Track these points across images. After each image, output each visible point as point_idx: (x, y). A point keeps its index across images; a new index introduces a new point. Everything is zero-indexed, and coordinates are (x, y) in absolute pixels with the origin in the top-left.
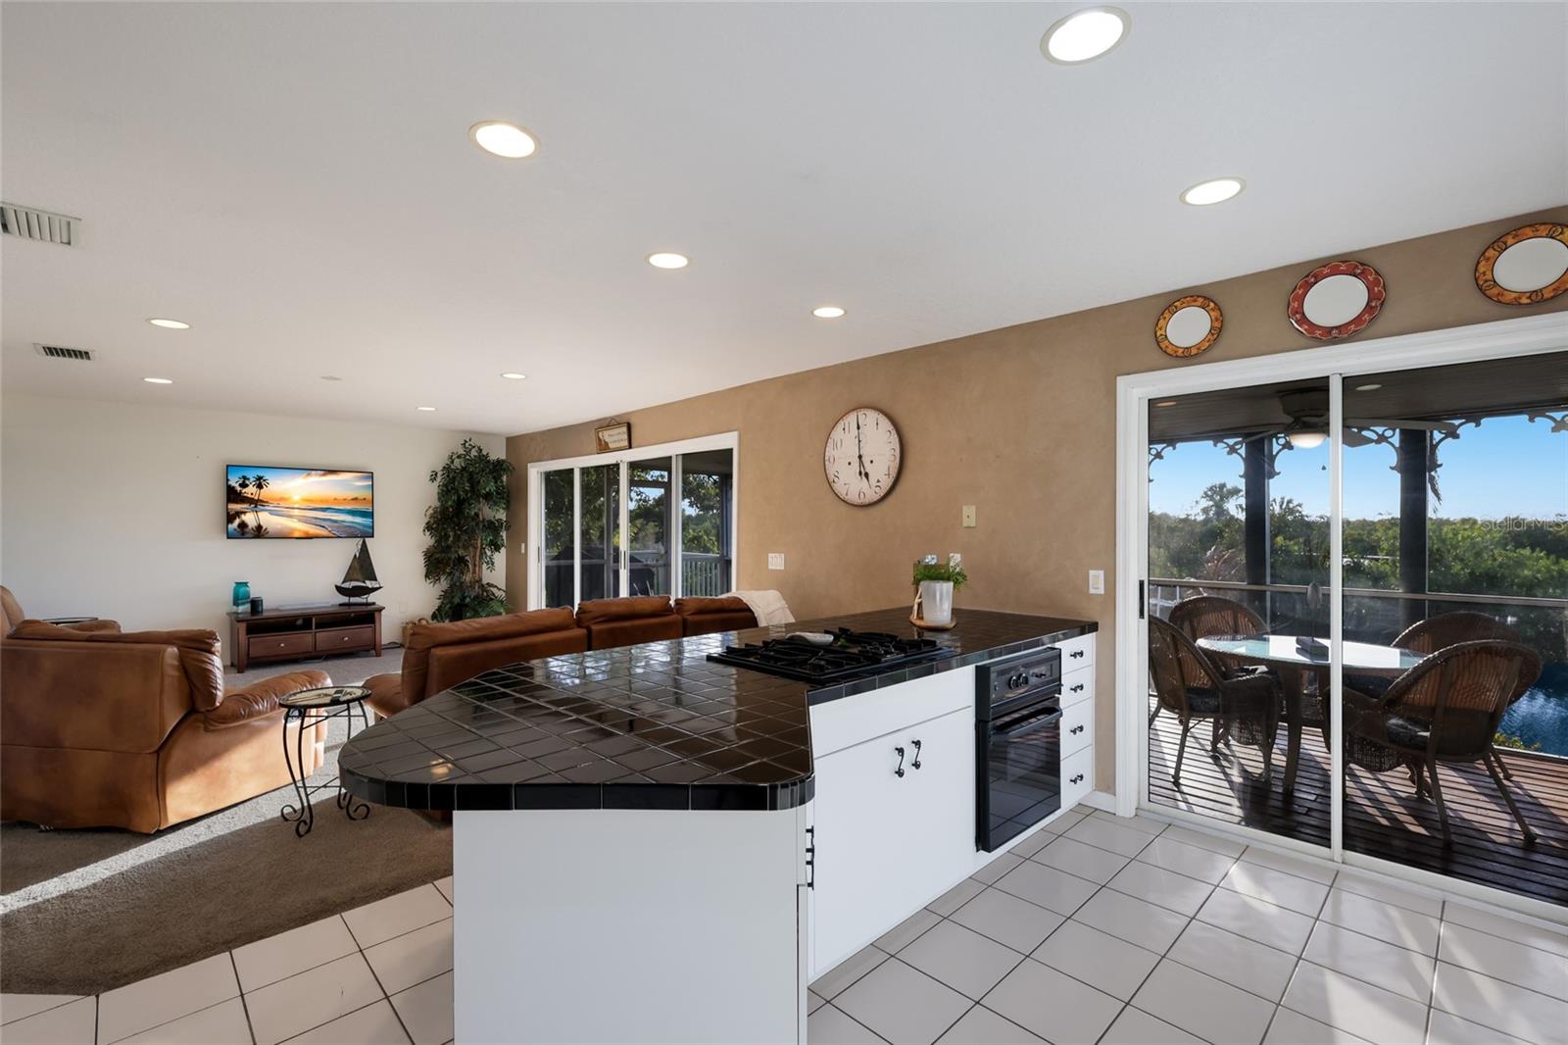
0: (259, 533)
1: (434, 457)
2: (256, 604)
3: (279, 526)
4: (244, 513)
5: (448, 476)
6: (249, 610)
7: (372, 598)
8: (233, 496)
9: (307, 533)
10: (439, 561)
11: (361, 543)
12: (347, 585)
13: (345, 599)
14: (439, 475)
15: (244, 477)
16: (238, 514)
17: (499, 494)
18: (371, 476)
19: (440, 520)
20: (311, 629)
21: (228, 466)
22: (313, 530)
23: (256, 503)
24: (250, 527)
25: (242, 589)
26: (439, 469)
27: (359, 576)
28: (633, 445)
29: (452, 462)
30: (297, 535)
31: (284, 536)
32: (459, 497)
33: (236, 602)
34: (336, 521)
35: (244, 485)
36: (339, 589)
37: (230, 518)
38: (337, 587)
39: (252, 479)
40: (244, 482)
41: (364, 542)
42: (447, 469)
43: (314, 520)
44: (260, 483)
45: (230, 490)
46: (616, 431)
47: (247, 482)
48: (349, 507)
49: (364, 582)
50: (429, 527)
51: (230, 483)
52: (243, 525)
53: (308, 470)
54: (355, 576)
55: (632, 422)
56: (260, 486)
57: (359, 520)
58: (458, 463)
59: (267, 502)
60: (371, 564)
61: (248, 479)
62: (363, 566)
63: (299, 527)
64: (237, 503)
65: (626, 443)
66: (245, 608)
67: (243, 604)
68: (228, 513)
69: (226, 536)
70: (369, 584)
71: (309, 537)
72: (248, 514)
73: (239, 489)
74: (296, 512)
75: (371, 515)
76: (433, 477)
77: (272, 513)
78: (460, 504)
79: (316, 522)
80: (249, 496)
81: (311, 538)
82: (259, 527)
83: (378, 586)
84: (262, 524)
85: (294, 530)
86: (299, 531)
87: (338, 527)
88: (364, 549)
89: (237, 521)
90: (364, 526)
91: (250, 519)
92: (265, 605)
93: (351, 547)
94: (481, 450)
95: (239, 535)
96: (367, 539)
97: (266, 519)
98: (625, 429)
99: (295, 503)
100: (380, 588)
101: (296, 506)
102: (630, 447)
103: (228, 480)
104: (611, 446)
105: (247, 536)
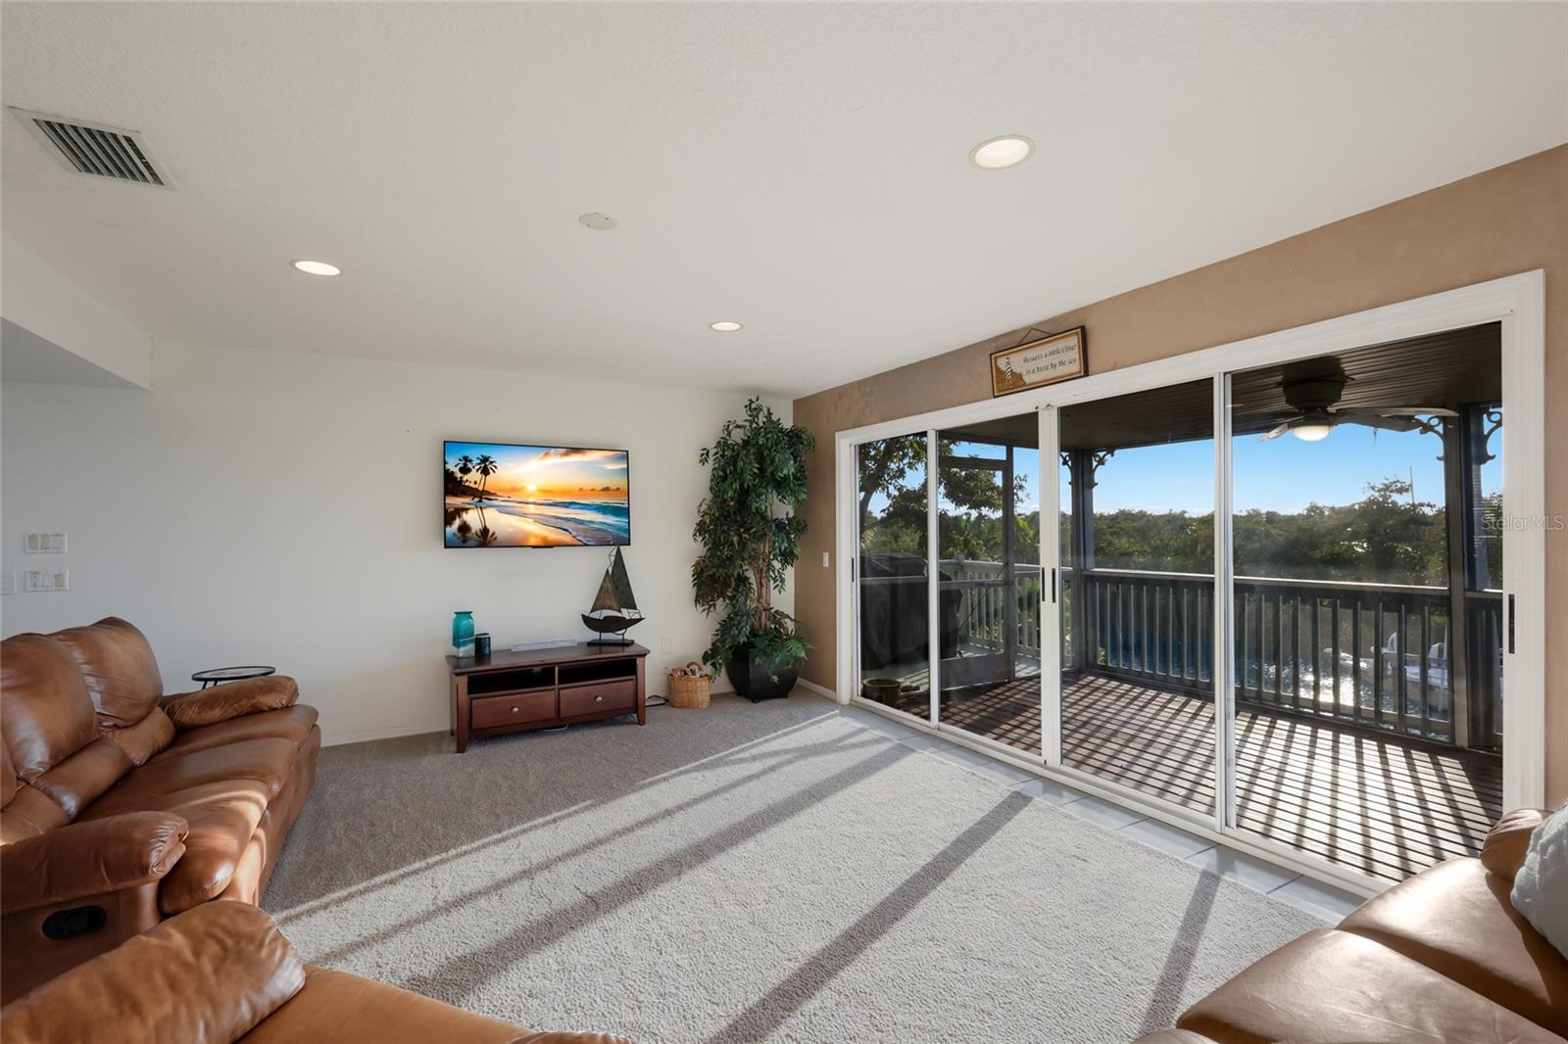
0: (485, 539)
1: (704, 430)
2: (481, 644)
3: (510, 530)
4: (466, 510)
5: (722, 456)
6: (473, 653)
7: (630, 634)
8: (452, 485)
9: (545, 539)
10: (713, 578)
11: (614, 553)
12: (597, 615)
13: (594, 635)
14: (711, 454)
15: (466, 459)
16: (459, 511)
17: (798, 479)
18: (626, 456)
19: (718, 519)
20: (554, 684)
21: (445, 442)
22: (553, 535)
23: (481, 496)
24: (473, 531)
25: (464, 622)
26: (711, 445)
27: (614, 603)
28: (1091, 369)
29: (729, 434)
30: (533, 541)
31: (516, 544)
32: (741, 486)
33: (457, 640)
34: (581, 522)
35: (465, 470)
36: (587, 621)
37: (449, 516)
38: (583, 616)
39: (476, 461)
40: (465, 465)
41: (619, 552)
42: (723, 445)
43: (554, 520)
44: (486, 466)
45: (448, 476)
46: (1062, 344)
47: (470, 466)
48: (598, 502)
49: (620, 612)
50: (701, 529)
51: (448, 466)
52: (464, 528)
53: (545, 447)
54: (609, 603)
55: (1089, 325)
56: (485, 472)
57: (611, 520)
58: (738, 436)
59: (494, 494)
60: (628, 584)
61: (471, 461)
62: (617, 587)
63: (534, 530)
64: (456, 496)
65: (1076, 367)
66: (468, 650)
67: (465, 643)
68: (446, 510)
69: (443, 545)
70: (626, 614)
71: (547, 545)
72: (470, 512)
73: (459, 475)
74: (532, 509)
75: (624, 512)
76: (704, 458)
77: (502, 510)
78: (744, 493)
79: (558, 523)
80: (472, 485)
81: (551, 547)
82: (485, 531)
83: (637, 616)
84: (488, 526)
85: (529, 534)
86: (536, 536)
87: (584, 531)
88: (619, 562)
89: (457, 523)
90: (619, 529)
91: (472, 518)
92: (495, 645)
93: (599, 560)
94: (770, 414)
95: (458, 542)
96: (621, 547)
97: (494, 519)
98: (1074, 341)
99: (529, 496)
100: (641, 619)
101: (531, 500)
102: (1087, 374)
103: (445, 463)
104: (1028, 379)
105: (469, 543)
